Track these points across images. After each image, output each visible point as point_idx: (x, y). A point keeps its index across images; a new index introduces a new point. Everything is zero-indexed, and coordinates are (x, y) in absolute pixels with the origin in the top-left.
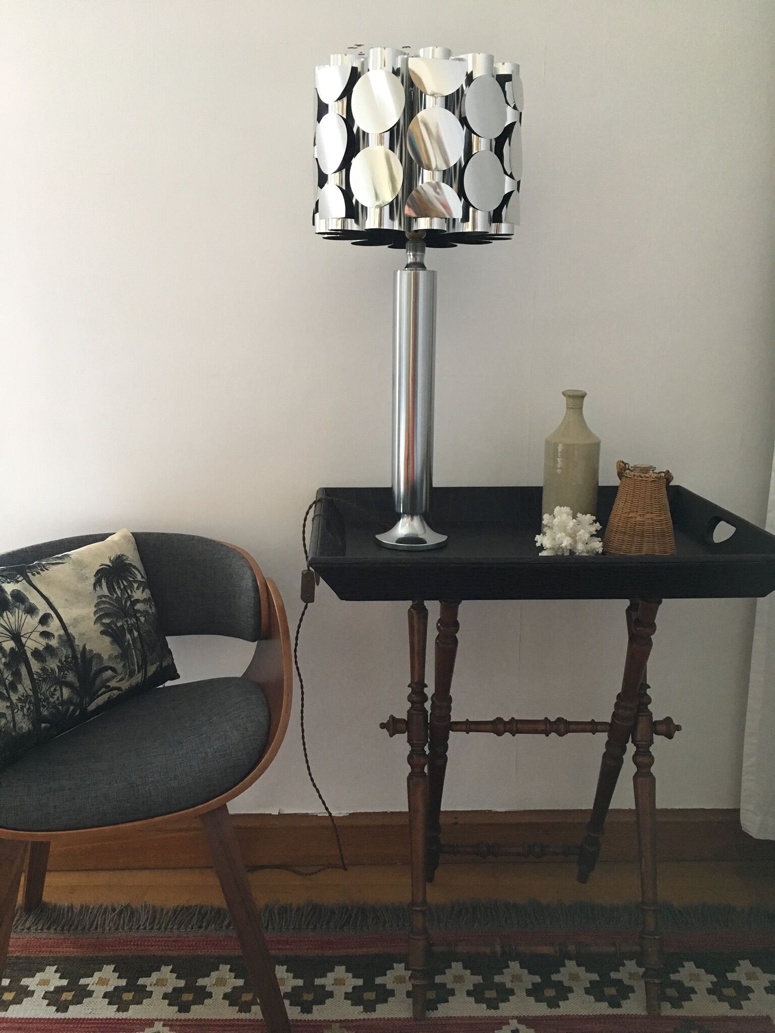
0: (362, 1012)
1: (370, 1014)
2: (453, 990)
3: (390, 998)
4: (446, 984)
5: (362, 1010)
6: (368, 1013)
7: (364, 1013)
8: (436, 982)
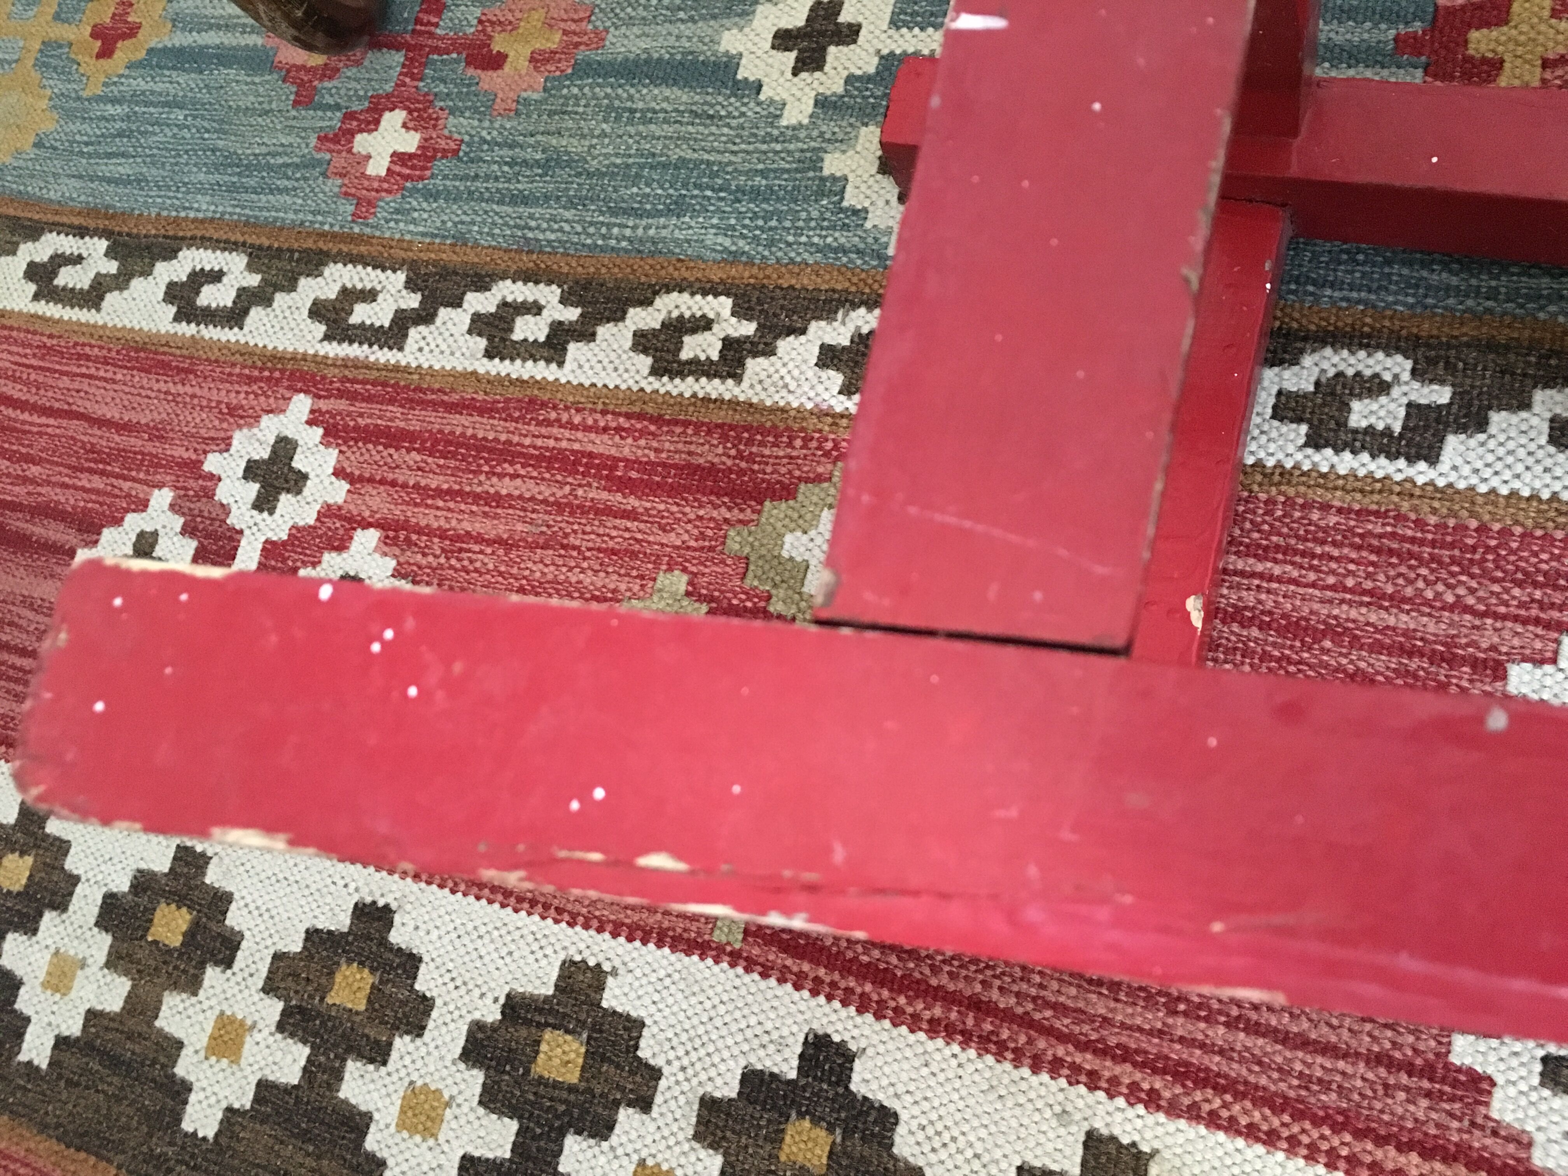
0: (614, 972)
1: (586, 954)
2: (269, 988)
3: (489, 1019)
4: (281, 1027)
5: (610, 981)
6: (592, 963)
7: (606, 967)
8: (307, 1051)
